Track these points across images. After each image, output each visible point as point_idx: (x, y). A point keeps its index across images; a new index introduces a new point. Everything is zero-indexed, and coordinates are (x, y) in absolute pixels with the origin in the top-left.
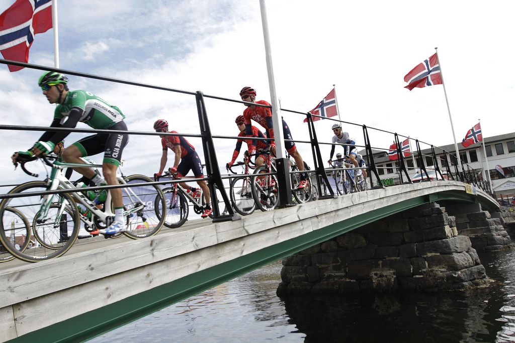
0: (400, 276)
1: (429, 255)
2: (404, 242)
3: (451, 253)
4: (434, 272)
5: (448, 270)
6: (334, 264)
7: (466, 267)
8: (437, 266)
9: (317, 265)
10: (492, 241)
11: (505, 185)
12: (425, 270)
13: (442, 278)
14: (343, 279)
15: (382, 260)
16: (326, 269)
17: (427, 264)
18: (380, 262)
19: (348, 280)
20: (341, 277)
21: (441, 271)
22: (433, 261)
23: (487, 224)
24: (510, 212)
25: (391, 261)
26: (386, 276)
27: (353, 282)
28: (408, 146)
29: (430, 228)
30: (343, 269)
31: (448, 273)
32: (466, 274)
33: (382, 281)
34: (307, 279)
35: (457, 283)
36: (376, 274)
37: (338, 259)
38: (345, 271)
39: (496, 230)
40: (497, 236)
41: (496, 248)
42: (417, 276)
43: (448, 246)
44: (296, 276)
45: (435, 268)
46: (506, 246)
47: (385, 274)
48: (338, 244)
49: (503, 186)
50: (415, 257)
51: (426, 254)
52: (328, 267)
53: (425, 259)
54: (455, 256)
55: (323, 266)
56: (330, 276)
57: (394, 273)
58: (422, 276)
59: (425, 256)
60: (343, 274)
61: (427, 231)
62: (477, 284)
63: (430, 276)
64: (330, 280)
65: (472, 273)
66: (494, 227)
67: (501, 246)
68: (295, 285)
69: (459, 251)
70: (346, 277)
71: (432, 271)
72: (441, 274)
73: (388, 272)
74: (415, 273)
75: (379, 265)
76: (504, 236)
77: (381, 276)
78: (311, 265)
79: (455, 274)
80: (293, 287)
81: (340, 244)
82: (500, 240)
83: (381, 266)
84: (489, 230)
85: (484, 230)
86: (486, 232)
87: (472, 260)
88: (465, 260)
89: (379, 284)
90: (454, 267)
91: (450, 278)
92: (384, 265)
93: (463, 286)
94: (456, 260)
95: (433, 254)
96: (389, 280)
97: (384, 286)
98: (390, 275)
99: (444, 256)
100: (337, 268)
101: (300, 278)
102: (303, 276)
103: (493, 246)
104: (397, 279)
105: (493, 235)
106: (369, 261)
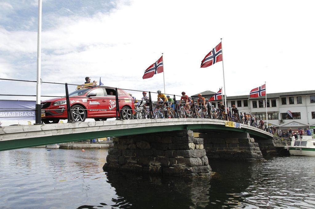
0: (163, 166)
1: (179, 157)
2: (168, 149)
3: (189, 158)
4: (179, 166)
5: (186, 166)
6: (133, 156)
7: (196, 166)
8: (181, 163)
9: (125, 156)
10: (250, 155)
11: (292, 123)
12: (175, 165)
13: (182, 170)
14: (136, 165)
15: (156, 157)
16: (128, 158)
17: (177, 162)
18: (155, 158)
19: (138, 166)
20: (135, 163)
21: (182, 166)
22: (180, 161)
23: (249, 145)
24: (281, 140)
25: (160, 158)
26: (156, 166)
27: (140, 167)
28: (221, 94)
29: (182, 143)
30: (136, 160)
31: (186, 167)
32: (195, 169)
33: (154, 168)
34: (118, 163)
35: (189, 173)
36: (152, 164)
37: (135, 154)
38: (137, 161)
39: (254, 149)
40: (253, 153)
41: (251, 160)
42: (171, 168)
43: (188, 154)
44: (113, 160)
45: (180, 164)
46: (258, 159)
47: (156, 164)
48: (137, 146)
49: (290, 124)
50: (172, 157)
51: (177, 157)
52: (129, 157)
53: (176, 159)
54: (191, 159)
55: (127, 157)
56: (130, 163)
57: (160, 164)
58: (173, 168)
59: (176, 158)
60: (136, 162)
61: (180, 144)
62: (200, 175)
63: (177, 168)
64: (130, 164)
65: (199, 169)
66: (253, 148)
67: (255, 159)
68: (112, 165)
69: (194, 157)
70: (137, 164)
71: (178, 166)
72: (182, 168)
73: (158, 163)
74: (170, 166)
75: (154, 159)
76: (259, 154)
77: (154, 165)
78: (121, 156)
79: (189, 168)
80: (111, 166)
81: (138, 146)
82: (255, 155)
83: (155, 160)
84: (249, 149)
85: (246, 149)
86: (248, 150)
87: (202, 163)
88: (197, 162)
89: (152, 170)
90: (189, 165)
91: (186, 170)
92: (156, 160)
93: (192, 175)
94: (191, 162)
95: (181, 157)
96: (157, 168)
97: (155, 170)
98: (158, 165)
99: (186, 158)
100: (134, 159)
101: (115, 161)
102: (117, 160)
103: (249, 159)
104: (162, 168)
105: (251, 152)
106: (149, 157)
